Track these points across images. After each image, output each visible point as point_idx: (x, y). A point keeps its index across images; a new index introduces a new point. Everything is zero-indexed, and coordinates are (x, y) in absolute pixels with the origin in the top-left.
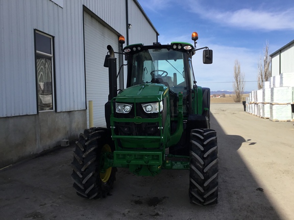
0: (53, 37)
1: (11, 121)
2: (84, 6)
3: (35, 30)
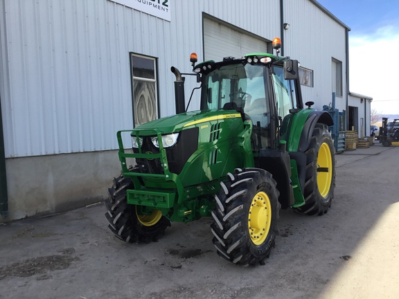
0: (157, 59)
1: (101, 156)
2: (203, 13)
3: (130, 53)
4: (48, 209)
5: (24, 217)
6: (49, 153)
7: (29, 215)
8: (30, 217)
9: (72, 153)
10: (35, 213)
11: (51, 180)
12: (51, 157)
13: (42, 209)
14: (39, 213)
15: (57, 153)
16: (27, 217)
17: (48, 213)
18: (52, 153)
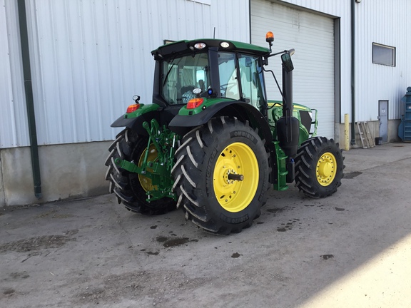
3: (165, 41)
4: (81, 193)
5: (57, 199)
6: (80, 141)
7: (62, 198)
8: (63, 200)
9: (104, 141)
10: (67, 196)
11: (83, 166)
12: (84, 145)
13: (75, 193)
14: (72, 196)
15: (89, 141)
16: (60, 200)
17: (80, 196)
18: (85, 141)
